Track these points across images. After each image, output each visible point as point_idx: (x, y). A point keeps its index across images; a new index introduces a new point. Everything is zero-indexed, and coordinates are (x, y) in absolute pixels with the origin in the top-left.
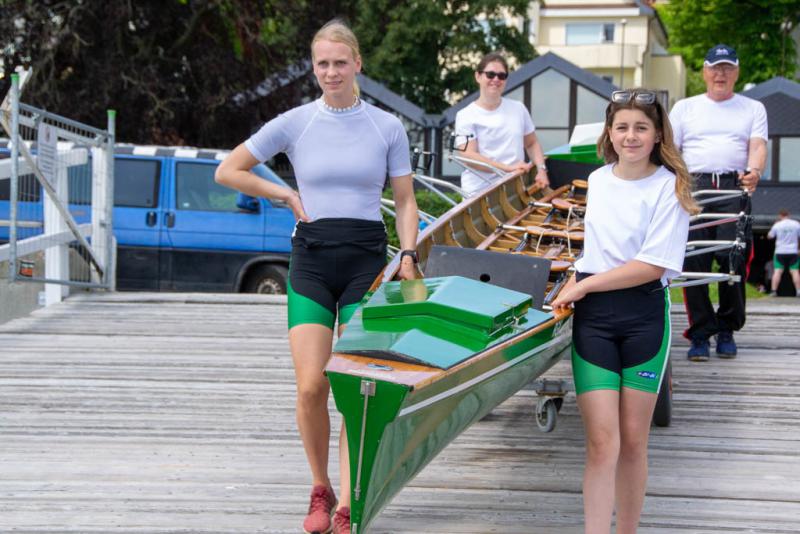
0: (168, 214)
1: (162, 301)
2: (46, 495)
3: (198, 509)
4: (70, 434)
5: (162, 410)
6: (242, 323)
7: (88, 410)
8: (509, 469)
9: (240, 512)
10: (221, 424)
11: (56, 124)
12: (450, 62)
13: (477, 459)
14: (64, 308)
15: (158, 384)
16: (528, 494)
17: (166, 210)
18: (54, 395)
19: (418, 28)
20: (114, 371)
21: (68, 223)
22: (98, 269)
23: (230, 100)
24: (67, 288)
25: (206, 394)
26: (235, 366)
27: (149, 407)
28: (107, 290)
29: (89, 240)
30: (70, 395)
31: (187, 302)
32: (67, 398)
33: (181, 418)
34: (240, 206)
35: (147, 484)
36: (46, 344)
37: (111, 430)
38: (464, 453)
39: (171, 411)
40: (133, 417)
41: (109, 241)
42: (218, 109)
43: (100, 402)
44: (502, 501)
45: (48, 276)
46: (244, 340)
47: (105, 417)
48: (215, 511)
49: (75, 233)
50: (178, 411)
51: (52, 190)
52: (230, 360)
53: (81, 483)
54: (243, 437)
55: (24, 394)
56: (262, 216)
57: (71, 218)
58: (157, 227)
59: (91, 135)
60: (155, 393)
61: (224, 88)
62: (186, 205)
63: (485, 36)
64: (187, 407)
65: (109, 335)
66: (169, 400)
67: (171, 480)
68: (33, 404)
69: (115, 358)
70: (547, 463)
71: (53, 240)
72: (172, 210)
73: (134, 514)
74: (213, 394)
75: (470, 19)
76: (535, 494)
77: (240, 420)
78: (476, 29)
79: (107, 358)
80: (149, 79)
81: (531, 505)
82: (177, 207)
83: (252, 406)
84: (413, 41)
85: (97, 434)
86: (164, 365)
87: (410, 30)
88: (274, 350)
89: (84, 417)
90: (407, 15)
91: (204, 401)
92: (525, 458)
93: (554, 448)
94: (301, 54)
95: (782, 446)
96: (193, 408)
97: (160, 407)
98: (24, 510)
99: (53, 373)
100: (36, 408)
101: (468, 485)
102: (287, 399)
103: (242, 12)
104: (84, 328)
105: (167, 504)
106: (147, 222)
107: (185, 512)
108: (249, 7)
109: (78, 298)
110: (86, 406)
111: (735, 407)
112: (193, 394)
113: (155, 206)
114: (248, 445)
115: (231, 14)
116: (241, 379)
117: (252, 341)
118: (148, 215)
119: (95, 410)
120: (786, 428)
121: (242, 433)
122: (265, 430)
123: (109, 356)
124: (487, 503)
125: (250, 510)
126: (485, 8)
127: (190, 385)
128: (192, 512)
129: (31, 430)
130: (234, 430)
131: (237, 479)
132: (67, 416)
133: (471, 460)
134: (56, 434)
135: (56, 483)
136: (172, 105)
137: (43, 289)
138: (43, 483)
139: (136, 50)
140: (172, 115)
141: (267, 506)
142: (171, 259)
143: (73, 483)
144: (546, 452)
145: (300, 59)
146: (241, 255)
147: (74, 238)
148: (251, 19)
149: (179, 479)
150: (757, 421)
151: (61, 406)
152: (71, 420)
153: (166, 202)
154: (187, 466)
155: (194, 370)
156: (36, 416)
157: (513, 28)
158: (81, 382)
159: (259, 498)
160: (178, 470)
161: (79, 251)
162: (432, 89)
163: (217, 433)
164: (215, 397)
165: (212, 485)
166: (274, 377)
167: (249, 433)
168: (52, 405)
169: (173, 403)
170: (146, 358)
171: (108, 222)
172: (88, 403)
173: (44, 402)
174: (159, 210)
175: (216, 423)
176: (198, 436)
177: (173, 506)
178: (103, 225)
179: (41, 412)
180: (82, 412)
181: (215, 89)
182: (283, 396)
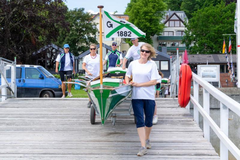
0: (23, 80)
1: (28, 100)
2: (12, 145)
3: (47, 148)
4: (14, 131)
5: (33, 125)
6: (47, 104)
7: (17, 125)
8: (116, 137)
9: (57, 148)
10: (48, 128)
11: (4, 60)
12: (79, 45)
13: (108, 135)
14: (6, 102)
15: (31, 119)
16: (122, 143)
17: (23, 79)
18: (9, 121)
19: (72, 38)
20: (21, 116)
21: (7, 83)
22: (13, 93)
23: (32, 54)
24: (6, 97)
25: (42, 121)
26: (47, 114)
27: (30, 124)
28: (15, 97)
29: (11, 86)
30: (12, 121)
31: (33, 100)
32: (12, 122)
33: (38, 127)
34: (39, 78)
35: (34, 142)
36: (4, 110)
37: (23, 130)
38: (104, 133)
39: (35, 125)
40: (28, 127)
41: (15, 86)
42: (30, 56)
43: (19, 123)
44: (116, 145)
45: (2, 94)
46: (48, 108)
47: (21, 127)
48: (51, 148)
49: (8, 85)
50: (37, 125)
51: (3, 75)
52: (46, 113)
53: (19, 142)
54: (53, 131)
55: (2, 121)
56: (44, 80)
57: (7, 81)
58: (21, 83)
59: (11, 63)
60: (31, 121)
61: (31, 51)
62: (27, 78)
63: (87, 39)
64: (39, 124)
65: (17, 108)
66: (34, 123)
67: (39, 141)
68: (4, 124)
69: (20, 113)
70: (124, 135)
71: (3, 86)
72: (24, 79)
73: (33, 149)
74: (44, 121)
75: (83, 36)
76: (123, 143)
77: (52, 127)
78: (85, 38)
79: (18, 113)
80: (14, 50)
81: (123, 145)
82: (25, 78)
83: (53, 124)
84: (71, 41)
85: (20, 131)
86: (31, 114)
87: (70, 38)
88: (55, 110)
89: (16, 126)
90: (69, 35)
91: (42, 123)
92: (119, 134)
93: (125, 132)
94: (48, 44)
95: (174, 130)
96: (40, 124)
97: (33, 124)
98: (8, 148)
99: (7, 116)
100: (5, 125)
101: (108, 141)
102: (61, 122)
103: (35, 35)
104: (12, 106)
105: (40, 147)
106: (19, 82)
107: (44, 148)
108: (36, 34)
109: (9, 99)
110: (16, 124)
111: (162, 121)
112: (39, 121)
113: (21, 78)
114: (55, 133)
115: (32, 35)
116: (50, 117)
117: (50, 108)
118: (19, 80)
119: (19, 125)
120: (174, 126)
121: (53, 130)
122: (58, 129)
123: (19, 112)
124: (113, 145)
125: (59, 148)
126: (86, 33)
127: (39, 119)
128: (46, 149)
129: (5, 130)
130: (51, 129)
131: (54, 141)
132: (12, 126)
133: (106, 135)
134: (11, 131)
135: (14, 142)
136: (19, 55)
137: (1, 97)
138: (11, 142)
139: (11, 43)
140: (20, 58)
141: (63, 147)
142: (24, 90)
143: (18, 142)
144: (123, 133)
145: (47, 45)
146: (40, 89)
147: (8, 86)
148: (37, 36)
149: (41, 141)
150: (168, 124)
151: (11, 124)
152: (14, 127)
153: (23, 77)
154: (42, 138)
155: (39, 115)
156: (5, 126)
157: (93, 37)
158: (14, 119)
159: (60, 145)
160: (41, 139)
161: (9, 88)
162: (75, 51)
163: (47, 130)
164: (45, 122)
165: (49, 142)
166: (57, 117)
167: (54, 130)
168: (9, 124)
169: (35, 123)
170: (27, 113)
171: (15, 82)
172: (16, 123)
173: (7, 123)
174: (21, 79)
175: (46, 128)
176: (43, 131)
177: (41, 147)
178: (14, 83)
179: (6, 126)
180: (16, 125)
181: (29, 52)
182: (60, 121)
